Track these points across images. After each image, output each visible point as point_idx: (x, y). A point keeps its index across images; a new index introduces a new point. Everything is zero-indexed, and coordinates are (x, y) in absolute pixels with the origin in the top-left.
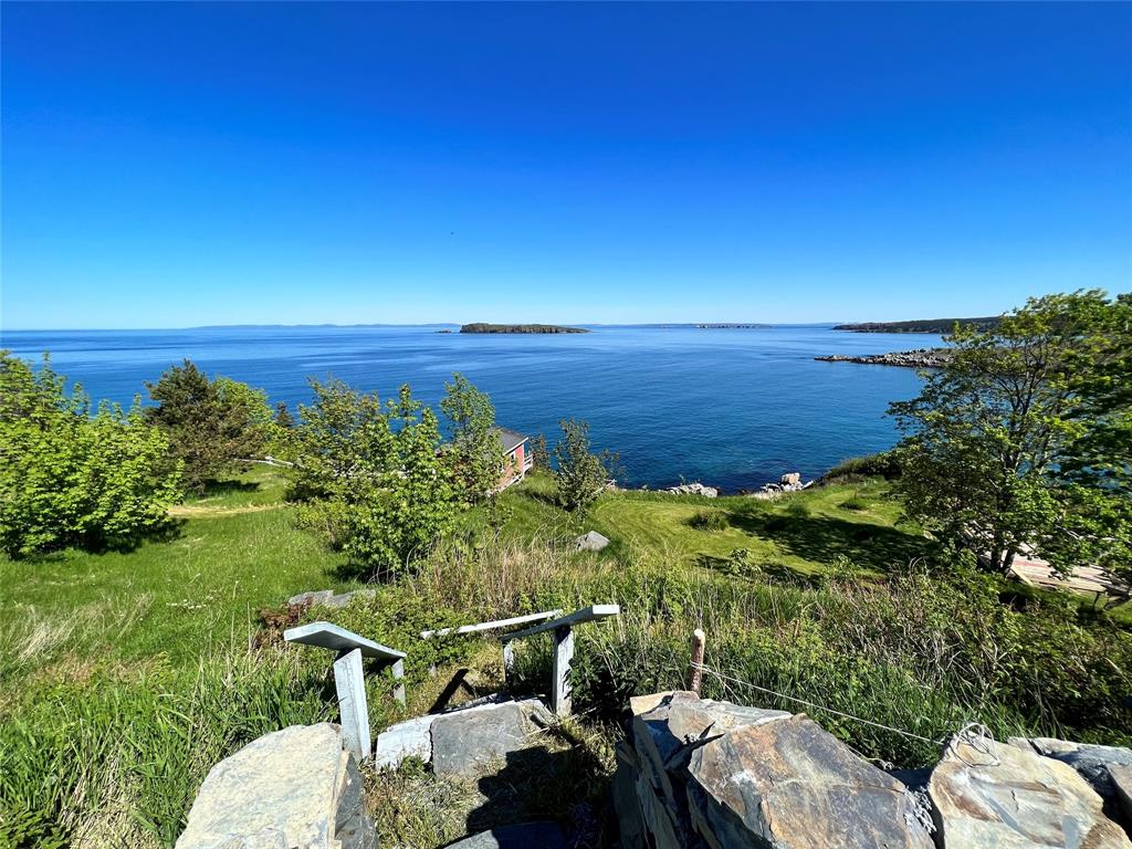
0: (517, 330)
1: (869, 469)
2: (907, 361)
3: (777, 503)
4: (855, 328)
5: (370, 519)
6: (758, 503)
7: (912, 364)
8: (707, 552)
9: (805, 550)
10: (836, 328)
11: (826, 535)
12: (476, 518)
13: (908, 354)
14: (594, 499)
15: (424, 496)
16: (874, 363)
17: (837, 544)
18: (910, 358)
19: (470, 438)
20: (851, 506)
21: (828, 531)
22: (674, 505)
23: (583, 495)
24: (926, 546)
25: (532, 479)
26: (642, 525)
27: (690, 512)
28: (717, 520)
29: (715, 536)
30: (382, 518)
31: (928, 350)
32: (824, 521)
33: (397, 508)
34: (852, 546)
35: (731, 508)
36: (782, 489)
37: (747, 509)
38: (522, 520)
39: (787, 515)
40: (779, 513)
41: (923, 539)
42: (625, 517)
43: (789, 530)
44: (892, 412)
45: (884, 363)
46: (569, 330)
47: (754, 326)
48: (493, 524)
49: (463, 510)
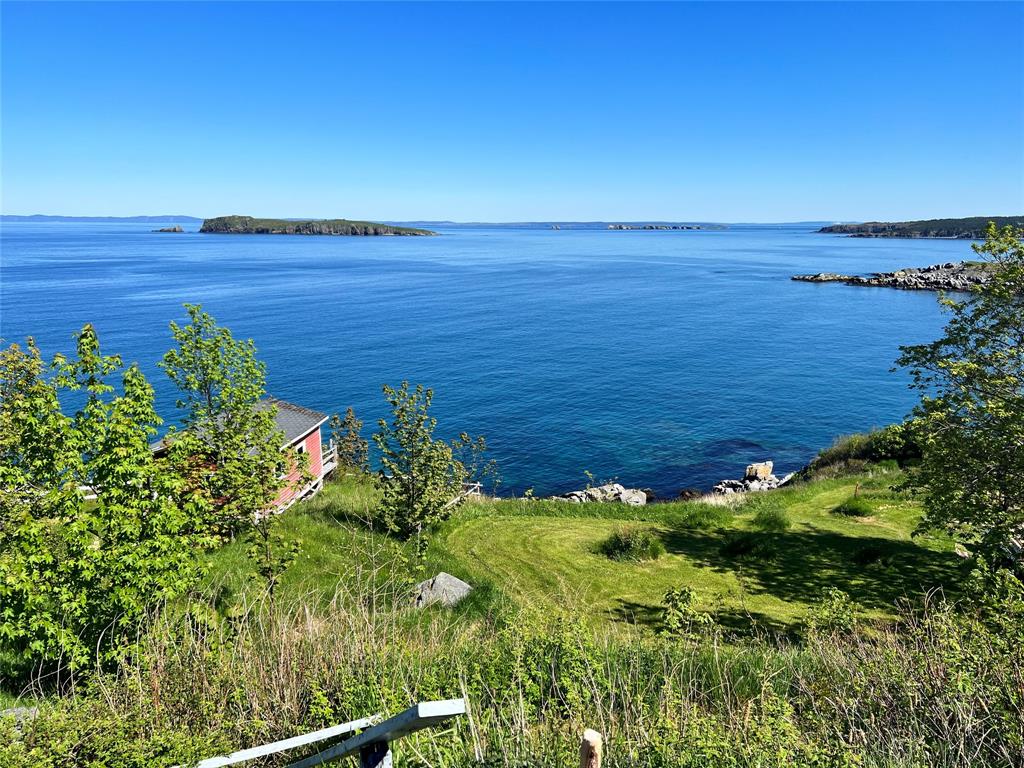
0: (305, 229)
1: (876, 451)
2: (927, 282)
3: (739, 510)
4: (852, 231)
5: (23, 575)
6: (710, 513)
7: (933, 286)
8: (631, 596)
9: (782, 584)
10: (824, 230)
11: (813, 558)
12: (235, 563)
13: (929, 270)
14: (445, 518)
15: (128, 529)
16: (880, 285)
17: (831, 572)
18: (932, 276)
19: (221, 421)
20: (850, 510)
21: (816, 552)
22: (576, 521)
23: (425, 511)
24: (959, 568)
25: (337, 488)
26: (525, 557)
27: (603, 530)
28: (646, 543)
29: (644, 568)
30: (48, 574)
31: (956, 265)
32: (811, 537)
33: (76, 554)
34: (853, 573)
35: (668, 521)
36: (747, 487)
37: (693, 522)
38: (318, 561)
39: (755, 529)
40: (742, 527)
41: (953, 556)
42: (496, 544)
43: (760, 555)
44: (904, 362)
45: (894, 284)
46: (398, 231)
47: (700, 227)
48: (265, 572)
49: (210, 551)
